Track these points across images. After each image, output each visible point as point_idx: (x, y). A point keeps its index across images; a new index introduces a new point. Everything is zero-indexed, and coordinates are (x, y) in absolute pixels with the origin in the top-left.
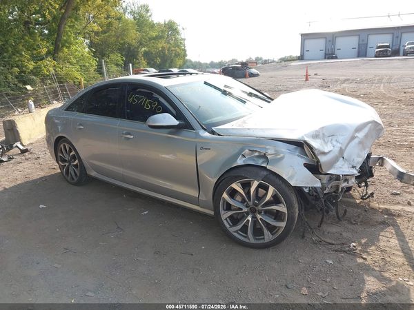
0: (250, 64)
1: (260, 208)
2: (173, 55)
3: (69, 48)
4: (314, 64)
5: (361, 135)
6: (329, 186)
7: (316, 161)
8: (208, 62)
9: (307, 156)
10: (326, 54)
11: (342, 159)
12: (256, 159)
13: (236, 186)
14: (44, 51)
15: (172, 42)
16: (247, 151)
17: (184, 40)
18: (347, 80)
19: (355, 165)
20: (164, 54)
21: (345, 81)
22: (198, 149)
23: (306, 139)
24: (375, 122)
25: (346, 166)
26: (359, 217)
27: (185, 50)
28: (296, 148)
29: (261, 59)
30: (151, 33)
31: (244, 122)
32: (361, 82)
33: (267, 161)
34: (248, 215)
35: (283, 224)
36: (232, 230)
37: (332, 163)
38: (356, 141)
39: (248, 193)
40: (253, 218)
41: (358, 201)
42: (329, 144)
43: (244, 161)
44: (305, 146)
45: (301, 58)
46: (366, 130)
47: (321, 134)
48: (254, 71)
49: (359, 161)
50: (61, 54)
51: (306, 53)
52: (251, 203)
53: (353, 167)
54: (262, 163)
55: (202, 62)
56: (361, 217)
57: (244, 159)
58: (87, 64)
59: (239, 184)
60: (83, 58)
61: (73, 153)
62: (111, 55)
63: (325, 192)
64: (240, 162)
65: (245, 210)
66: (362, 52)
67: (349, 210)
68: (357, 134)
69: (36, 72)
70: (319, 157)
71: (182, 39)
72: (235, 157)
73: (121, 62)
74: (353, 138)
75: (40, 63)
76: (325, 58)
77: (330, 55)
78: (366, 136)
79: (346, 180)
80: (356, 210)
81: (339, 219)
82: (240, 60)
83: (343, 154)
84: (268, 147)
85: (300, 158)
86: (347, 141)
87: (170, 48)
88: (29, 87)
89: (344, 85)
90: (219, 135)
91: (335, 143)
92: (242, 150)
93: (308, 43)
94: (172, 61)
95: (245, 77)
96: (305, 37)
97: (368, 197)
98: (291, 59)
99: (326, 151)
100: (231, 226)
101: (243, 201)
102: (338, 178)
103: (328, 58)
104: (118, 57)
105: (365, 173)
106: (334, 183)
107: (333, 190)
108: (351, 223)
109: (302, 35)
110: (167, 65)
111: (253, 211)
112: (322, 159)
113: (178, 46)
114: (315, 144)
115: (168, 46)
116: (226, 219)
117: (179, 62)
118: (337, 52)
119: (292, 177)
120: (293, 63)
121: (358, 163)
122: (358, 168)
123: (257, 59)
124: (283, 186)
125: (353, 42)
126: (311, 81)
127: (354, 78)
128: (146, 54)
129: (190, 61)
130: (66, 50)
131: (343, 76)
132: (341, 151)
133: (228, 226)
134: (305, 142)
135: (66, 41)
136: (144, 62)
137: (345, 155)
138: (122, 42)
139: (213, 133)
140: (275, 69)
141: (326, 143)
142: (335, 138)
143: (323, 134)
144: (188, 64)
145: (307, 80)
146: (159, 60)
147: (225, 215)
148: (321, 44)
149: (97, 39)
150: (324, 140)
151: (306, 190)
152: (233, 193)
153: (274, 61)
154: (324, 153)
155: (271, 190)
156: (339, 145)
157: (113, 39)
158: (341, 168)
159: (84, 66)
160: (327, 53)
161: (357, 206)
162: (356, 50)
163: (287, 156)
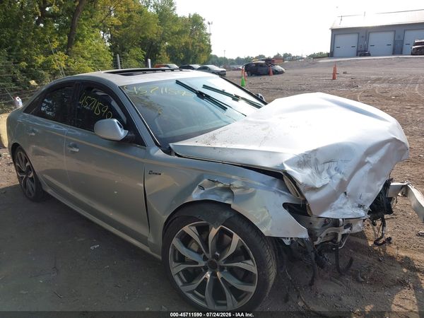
0: (276, 61)
1: (221, 262)
2: (197, 50)
3: (82, 41)
4: (344, 61)
5: (373, 159)
6: (323, 235)
7: (302, 199)
8: (234, 58)
9: (290, 192)
10: (358, 52)
11: (343, 195)
12: (218, 192)
13: (190, 230)
14: (56, 45)
15: (196, 37)
16: (206, 180)
17: (210, 34)
18: (379, 79)
19: (362, 202)
20: (188, 49)
21: (375, 81)
22: (147, 174)
23: (288, 168)
24: (395, 140)
25: (349, 204)
26: (369, 271)
27: (210, 46)
28: (273, 180)
29: (290, 55)
30: (174, 27)
31: (214, 138)
32: (395, 81)
33: (232, 196)
34: (206, 270)
35: (252, 289)
36: (185, 289)
37: (328, 202)
38: (367, 168)
39: (205, 242)
40: (212, 275)
41: (371, 243)
42: (325, 175)
43: (202, 194)
44: (285, 178)
45: (331, 55)
46: (382, 152)
47: (313, 160)
48: (278, 67)
49: (369, 197)
50: (74, 49)
51: (336, 50)
52: (209, 256)
53: (360, 206)
54: (226, 200)
55: (228, 58)
56: (373, 270)
57: (202, 191)
58: (102, 59)
59: (194, 229)
60: (98, 52)
61: (28, 164)
62: (132, 50)
63: (316, 243)
64: (196, 195)
65: (202, 264)
66: (397, 50)
67: (358, 257)
68: (368, 159)
69: (46, 66)
70: (306, 195)
71: (207, 34)
72: (189, 189)
73: (141, 57)
74: (361, 164)
75: (50, 57)
76: (357, 55)
77: (363, 52)
78: (382, 161)
79: (349, 225)
80: (367, 257)
81: (340, 273)
82: (267, 56)
83: (345, 188)
84: (233, 177)
85: (278, 195)
86: (351, 170)
87: (194, 43)
88: (33, 82)
89: (375, 85)
90: (176, 154)
91: (333, 172)
92: (200, 179)
93: (339, 38)
94: (196, 56)
95: (268, 74)
96: (336, 32)
97: (384, 242)
98: (320, 56)
99: (318, 185)
100: (184, 284)
101: (199, 252)
102: (335, 223)
103: (361, 56)
104: (137, 52)
105: (381, 207)
106: (330, 230)
107: (329, 239)
108: (358, 281)
109: (333, 30)
110: (191, 60)
111: (213, 266)
112: (311, 197)
113: (203, 41)
114: (301, 175)
115: (192, 41)
116: (178, 274)
117: (204, 58)
118: (370, 49)
119: (265, 223)
120: (322, 61)
121: (368, 200)
122: (367, 207)
123: (286, 55)
124: (252, 235)
125: (389, 38)
126: (339, 79)
127: (386, 77)
128: (169, 50)
129: (215, 57)
130: (79, 43)
131: (374, 74)
132: (343, 185)
133: (180, 283)
134: (286, 173)
135: (79, 35)
136: (166, 57)
137: (348, 190)
138: (143, 36)
139: (169, 151)
140: (303, 66)
141: (319, 173)
142: (334, 165)
143: (316, 160)
144: (214, 60)
145: (334, 78)
146: (182, 56)
147: (176, 269)
148: (352, 40)
149: (117, 33)
150: (317, 169)
151: (287, 242)
152: (186, 240)
153: (302, 58)
154: (314, 189)
155: (236, 239)
156: (339, 176)
157: (133, 34)
158: (341, 208)
159: (99, 61)
160: (359, 49)
161: (369, 251)
162: (391, 47)
163: (259, 191)
